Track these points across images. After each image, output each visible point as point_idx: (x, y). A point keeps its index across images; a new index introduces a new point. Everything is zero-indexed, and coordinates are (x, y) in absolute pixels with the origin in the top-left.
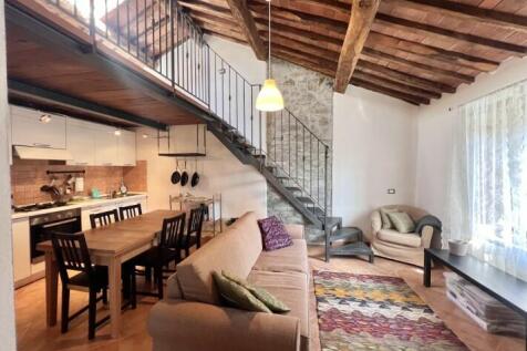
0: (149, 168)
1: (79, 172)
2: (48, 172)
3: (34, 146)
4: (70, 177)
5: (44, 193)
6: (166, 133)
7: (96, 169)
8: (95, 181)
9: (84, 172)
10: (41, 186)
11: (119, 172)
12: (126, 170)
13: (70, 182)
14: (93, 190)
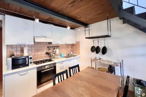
0: (80, 45)
1: (57, 47)
2: (48, 47)
3: (42, 37)
4: (54, 48)
5: (46, 55)
6: (88, 29)
7: (63, 45)
8: (63, 50)
9: (59, 47)
10: (46, 52)
11: (70, 47)
12: (73, 45)
13: (54, 51)
14: (62, 54)
